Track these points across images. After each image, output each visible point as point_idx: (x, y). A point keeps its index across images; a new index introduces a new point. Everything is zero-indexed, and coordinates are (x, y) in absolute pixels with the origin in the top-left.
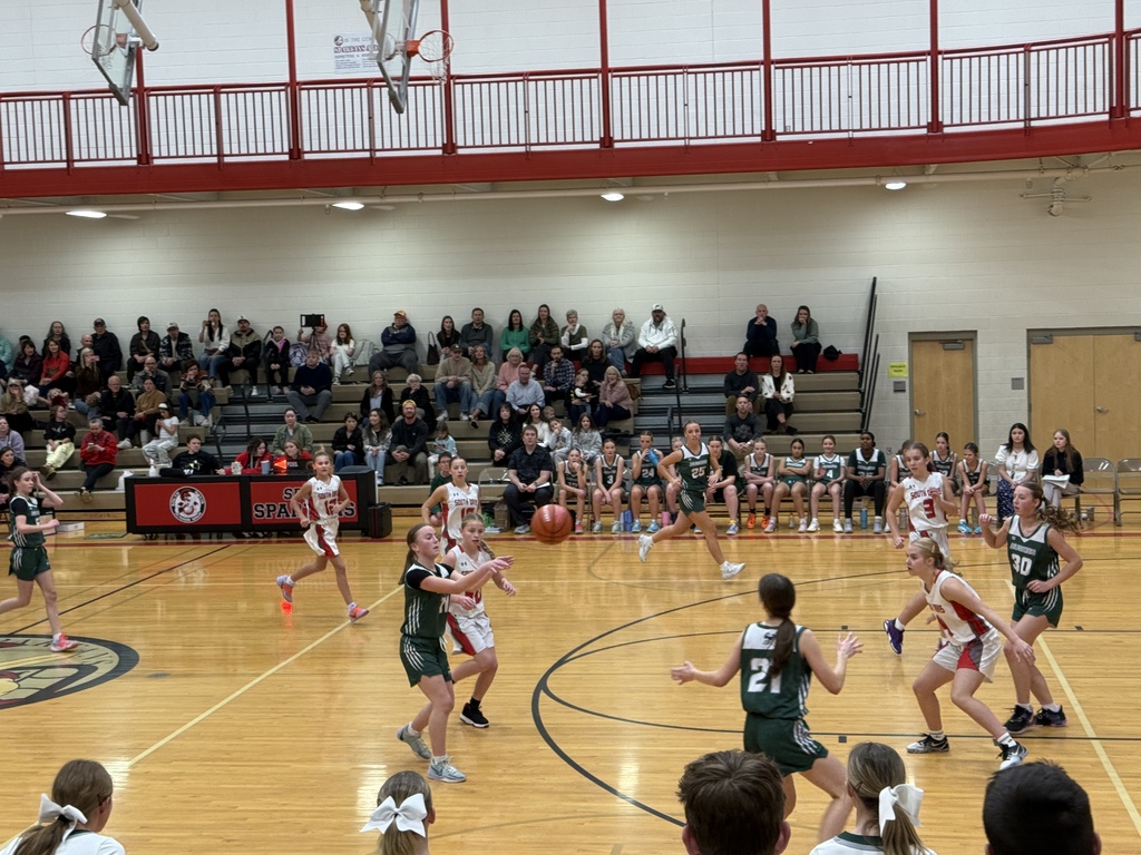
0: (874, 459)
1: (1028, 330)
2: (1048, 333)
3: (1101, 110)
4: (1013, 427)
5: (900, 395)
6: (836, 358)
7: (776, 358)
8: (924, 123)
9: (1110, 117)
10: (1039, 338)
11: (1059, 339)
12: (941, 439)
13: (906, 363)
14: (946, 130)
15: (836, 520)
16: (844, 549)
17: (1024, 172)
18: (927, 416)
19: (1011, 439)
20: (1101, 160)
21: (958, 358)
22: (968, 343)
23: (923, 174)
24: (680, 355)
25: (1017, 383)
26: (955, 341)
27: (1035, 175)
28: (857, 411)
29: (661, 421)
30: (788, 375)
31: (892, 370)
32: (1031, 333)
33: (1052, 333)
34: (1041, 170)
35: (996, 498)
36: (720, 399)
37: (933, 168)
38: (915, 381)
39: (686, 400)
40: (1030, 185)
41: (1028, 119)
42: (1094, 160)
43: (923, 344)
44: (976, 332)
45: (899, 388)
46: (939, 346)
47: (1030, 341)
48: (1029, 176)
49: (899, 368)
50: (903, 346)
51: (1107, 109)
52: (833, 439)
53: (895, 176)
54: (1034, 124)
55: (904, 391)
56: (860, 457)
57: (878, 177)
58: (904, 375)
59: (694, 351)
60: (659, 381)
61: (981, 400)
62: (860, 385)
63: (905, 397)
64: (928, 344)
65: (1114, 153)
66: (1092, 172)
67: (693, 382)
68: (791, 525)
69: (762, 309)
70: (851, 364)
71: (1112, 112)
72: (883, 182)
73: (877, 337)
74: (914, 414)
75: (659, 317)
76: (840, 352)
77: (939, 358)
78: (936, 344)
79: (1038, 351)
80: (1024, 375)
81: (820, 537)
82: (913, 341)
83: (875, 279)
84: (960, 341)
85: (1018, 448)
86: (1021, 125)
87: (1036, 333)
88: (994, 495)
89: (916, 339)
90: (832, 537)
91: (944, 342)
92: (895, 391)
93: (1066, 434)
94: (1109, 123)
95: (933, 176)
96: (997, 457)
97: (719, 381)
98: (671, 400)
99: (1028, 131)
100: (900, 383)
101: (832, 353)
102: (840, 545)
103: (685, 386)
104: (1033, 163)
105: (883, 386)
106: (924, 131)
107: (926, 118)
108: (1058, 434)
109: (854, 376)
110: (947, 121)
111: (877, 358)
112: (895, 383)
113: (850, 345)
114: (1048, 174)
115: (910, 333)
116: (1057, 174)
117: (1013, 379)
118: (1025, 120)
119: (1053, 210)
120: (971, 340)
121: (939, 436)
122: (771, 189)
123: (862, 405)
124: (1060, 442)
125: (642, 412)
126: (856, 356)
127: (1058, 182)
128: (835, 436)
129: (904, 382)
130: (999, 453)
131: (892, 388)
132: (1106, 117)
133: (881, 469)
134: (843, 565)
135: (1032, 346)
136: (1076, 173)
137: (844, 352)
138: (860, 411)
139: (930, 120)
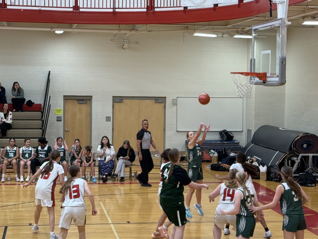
1: (113, 97)
2: (121, 98)
3: (143, 7)
5: (60, 122)
6: (32, 105)
7: (5, 105)
8: (71, 6)
9: (147, 10)
10: (117, 100)
11: (125, 101)
12: (77, 141)
13: (62, 109)
14: (81, 10)
15: (28, 177)
17: (111, 30)
18: (71, 132)
19: (102, 142)
20: (143, 28)
21: (84, 107)
22: (88, 101)
23: (71, 28)
25: (108, 119)
26: (83, 100)
27: (117, 32)
28: (40, 129)
30: (10, 113)
31: (56, 112)
32: (114, 98)
33: (123, 98)
34: (120, 30)
35: (98, 167)
37: (75, 25)
38: (65, 117)
40: (115, 35)
41: (114, 8)
42: (141, 27)
43: (69, 101)
44: (92, 96)
45: (59, 119)
46: (76, 102)
47: (114, 101)
48: (115, 32)
49: (59, 111)
50: (61, 101)
51: (146, 7)
53: (60, 28)
54: (117, 10)
55: (61, 121)
57: (52, 28)
58: (61, 114)
61: (93, 125)
62: (42, 118)
63: (61, 123)
64: (71, 101)
65: (148, 25)
66: (140, 32)
68: (9, 179)
70: (38, 108)
71: (148, 8)
72: (54, 30)
73: (50, 97)
74: (65, 131)
76: (34, 103)
77: (75, 107)
78: (75, 101)
79: (117, 105)
80: (111, 116)
82: (65, 99)
83: (50, 71)
84: (85, 100)
85: (105, 146)
86: (111, 10)
87: (117, 98)
88: (97, 166)
89: (67, 98)
91: (78, 100)
92: (57, 121)
94: (147, 12)
95: (74, 30)
96: (98, 150)
99: (114, 13)
100: (59, 117)
101: (30, 103)
104: (116, 26)
105: (52, 118)
106: (72, 10)
107: (72, 4)
109: (39, 114)
110: (81, 6)
111: (49, 106)
112: (57, 117)
113: (38, 100)
114: (122, 32)
115: (64, 96)
116: (126, 32)
117: (107, 117)
118: (113, 8)
119: (124, 47)
120: (90, 100)
121: (76, 140)
122: (4, 30)
123: (42, 127)
126: (40, 105)
127: (127, 35)
129: (61, 117)
130: (98, 148)
131: (56, 120)
132: (145, 10)
135: (114, 103)
136: (133, 32)
137: (35, 103)
138: (42, 129)
139: (74, 5)
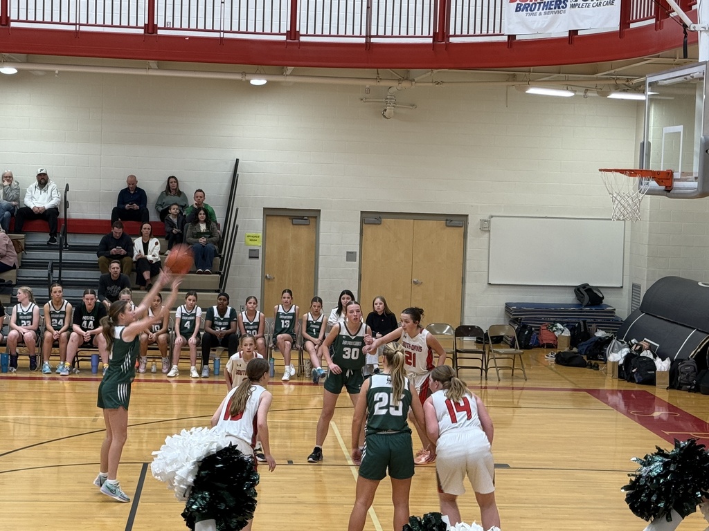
0: (227, 315)
1: (362, 212)
2: (377, 216)
3: (427, 35)
4: (343, 294)
5: (254, 261)
7: (145, 225)
8: (284, 31)
9: (434, 41)
10: (370, 219)
11: (386, 221)
12: (286, 294)
13: (261, 235)
14: (302, 39)
15: (193, 368)
16: (198, 392)
17: (361, 80)
18: (276, 279)
19: (340, 303)
20: (424, 76)
21: (304, 232)
22: (312, 220)
23: (282, 74)
24: (62, 215)
25: (350, 256)
26: (302, 218)
27: (373, 83)
28: (216, 273)
29: (42, 273)
30: (156, 240)
31: (248, 239)
32: (364, 215)
33: (381, 216)
34: (378, 79)
36: (93, 257)
37: (290, 69)
38: (267, 249)
39: (68, 256)
40: (368, 90)
41: (368, 36)
42: (420, 75)
43: (275, 218)
44: (319, 211)
45: (253, 255)
46: (288, 221)
47: (363, 222)
48: (368, 84)
49: (254, 238)
50: (259, 219)
51: (431, 34)
52: (196, 295)
53: (258, 74)
54: (373, 40)
55: (258, 257)
56: (216, 314)
57: (244, 73)
58: (258, 244)
59: (74, 213)
60: (43, 238)
61: (320, 269)
63: (258, 262)
64: (279, 218)
65: (435, 71)
66: (418, 84)
67: (72, 240)
68: (153, 370)
69: (132, 180)
71: (435, 36)
72: (247, 77)
73: (237, 210)
74: (265, 278)
75: (43, 181)
77: (287, 232)
78: (287, 219)
79: (369, 230)
80: (357, 250)
81: (179, 381)
82: (267, 215)
83: (237, 160)
84: (307, 218)
86: (363, 40)
87: (370, 215)
89: (270, 213)
90: (189, 382)
91: (293, 218)
92: (250, 257)
93: (383, 300)
94: (433, 45)
95: (289, 77)
97: (96, 240)
98: (54, 255)
99: (368, 46)
100: (255, 250)
102: (195, 389)
103: (66, 244)
104: (371, 73)
105: (240, 253)
106: (283, 38)
107: (286, 27)
108: (378, 300)
110: (303, 31)
111: (236, 228)
112: (250, 250)
114: (383, 83)
115: (265, 209)
116: (390, 84)
117: (348, 253)
118: (366, 37)
119: (386, 114)
120: (316, 217)
122: (150, 76)
123: (221, 269)
124: (379, 307)
125: (24, 265)
127: (391, 90)
128: (197, 293)
129: (258, 250)
131: (247, 255)
132: (430, 41)
133: (233, 323)
134: (196, 406)
135: (364, 225)
136: (405, 84)
138: (219, 273)
139: (289, 29)
